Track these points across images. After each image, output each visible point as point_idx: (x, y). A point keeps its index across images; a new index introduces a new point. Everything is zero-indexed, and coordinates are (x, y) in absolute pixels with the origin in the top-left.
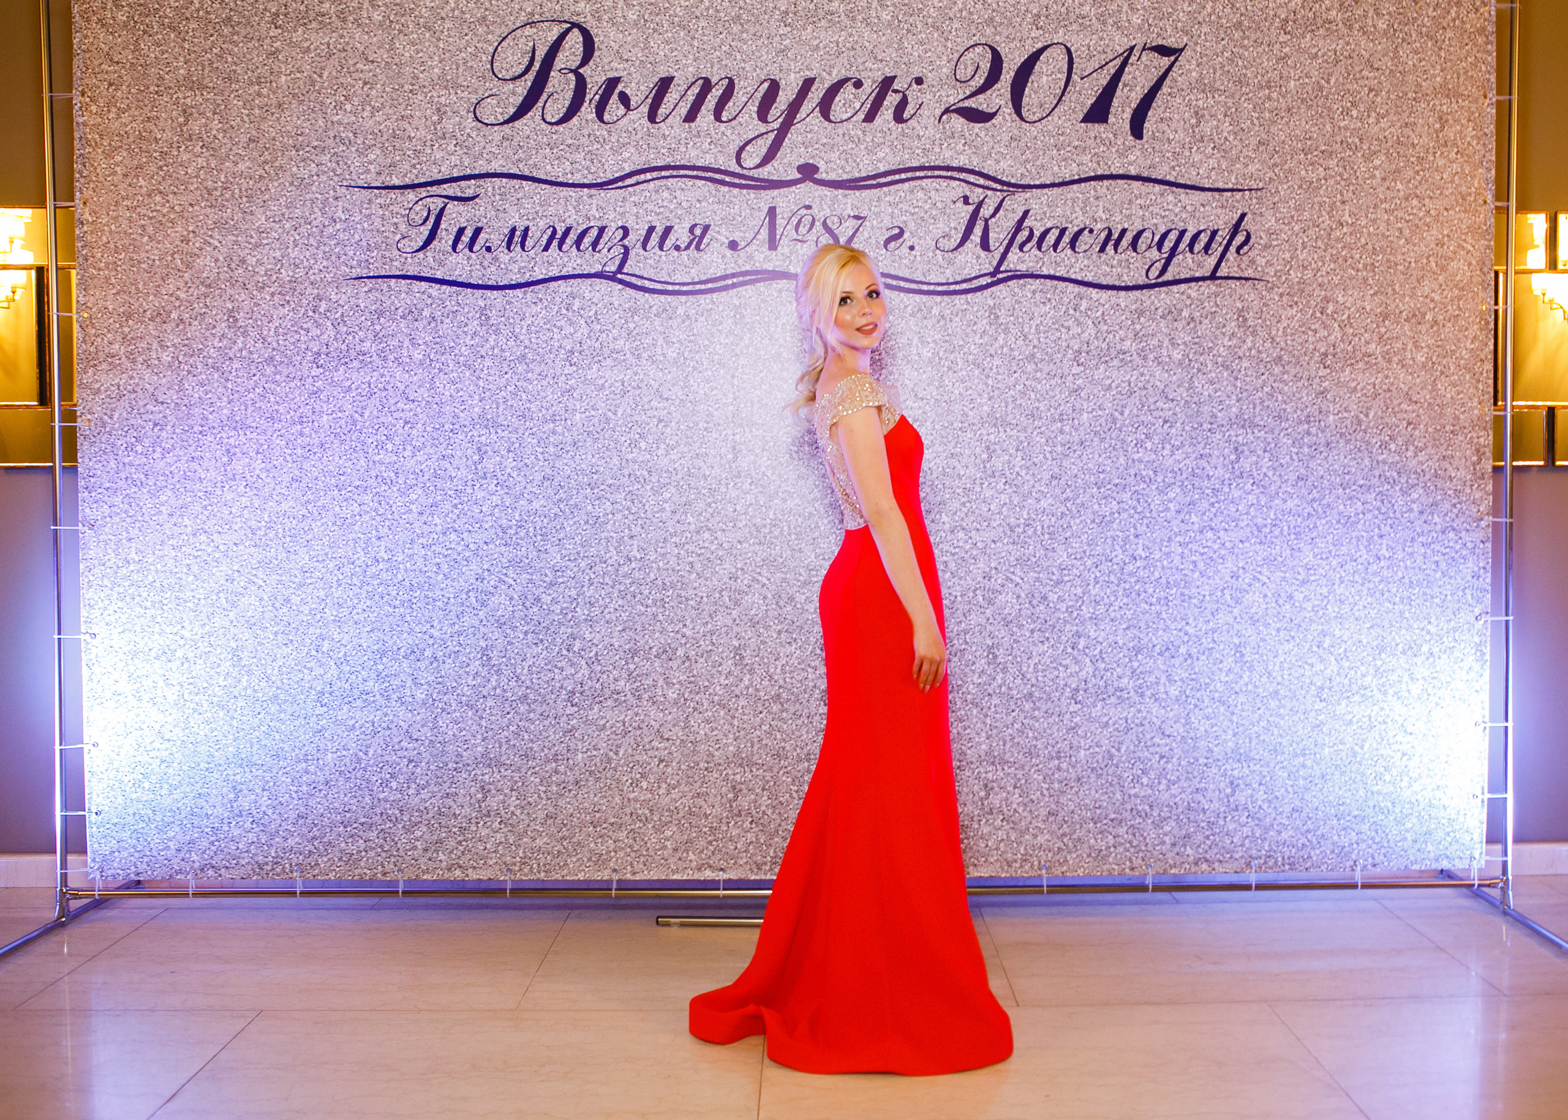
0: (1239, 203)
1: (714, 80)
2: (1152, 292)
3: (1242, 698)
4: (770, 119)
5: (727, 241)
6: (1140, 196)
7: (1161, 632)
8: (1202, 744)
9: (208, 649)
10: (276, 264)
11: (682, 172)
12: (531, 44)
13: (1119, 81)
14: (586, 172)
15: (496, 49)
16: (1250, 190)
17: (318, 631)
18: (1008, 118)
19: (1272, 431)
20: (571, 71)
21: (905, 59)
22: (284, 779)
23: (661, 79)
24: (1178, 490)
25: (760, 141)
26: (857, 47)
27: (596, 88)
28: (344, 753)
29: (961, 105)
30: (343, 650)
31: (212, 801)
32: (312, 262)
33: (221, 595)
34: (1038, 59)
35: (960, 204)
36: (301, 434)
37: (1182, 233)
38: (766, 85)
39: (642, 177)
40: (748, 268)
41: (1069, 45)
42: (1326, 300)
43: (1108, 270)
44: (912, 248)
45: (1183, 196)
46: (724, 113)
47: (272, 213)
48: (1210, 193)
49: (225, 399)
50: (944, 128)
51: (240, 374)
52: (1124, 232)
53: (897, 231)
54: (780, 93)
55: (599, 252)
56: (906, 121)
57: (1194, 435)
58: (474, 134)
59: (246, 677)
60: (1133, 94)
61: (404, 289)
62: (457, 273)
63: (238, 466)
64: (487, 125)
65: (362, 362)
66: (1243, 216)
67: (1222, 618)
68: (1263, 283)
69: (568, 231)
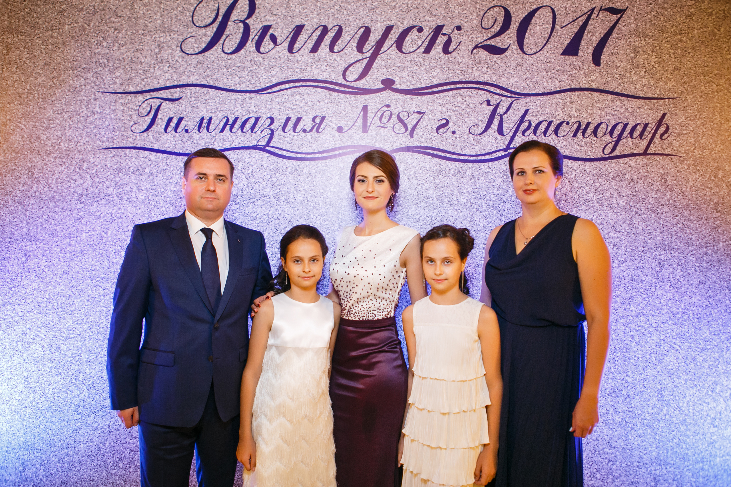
0: (662, 107)
1: (329, 27)
2: (606, 163)
3: (662, 424)
4: (364, 50)
5: (336, 127)
6: (599, 102)
7: (610, 381)
8: (636, 453)
9: (10, 376)
10: (58, 140)
11: (309, 84)
12: (217, 5)
13: (585, 29)
14: (248, 83)
15: (195, 8)
16: (669, 98)
17: (77, 367)
18: (515, 51)
19: (683, 252)
20: (241, 21)
21: (450, 15)
22: (53, 459)
23: (297, 26)
24: (622, 290)
25: (358, 65)
26: (420, 7)
27: (256, 32)
28: (91, 444)
29: (485, 43)
30: (92, 380)
31: (9, 471)
32: (80, 138)
33: (19, 343)
34: (534, 15)
35: (484, 105)
36: (70, 245)
37: (626, 125)
38: (362, 30)
39: (283, 87)
40: (349, 144)
41: (553, 7)
42: (718, 168)
43: (579, 148)
44: (454, 132)
45: (626, 102)
46: (336, 47)
47: (57, 109)
48: (643, 100)
49: (25, 222)
50: (475, 58)
51: (34, 207)
52: (588, 124)
53: (444, 122)
54: (371, 35)
55: (255, 133)
56: (451, 53)
57: (633, 254)
58: (180, 60)
59: (32, 395)
60: (594, 38)
61: (135, 155)
62: (167, 146)
63: (31, 264)
64: (188, 54)
65: (107, 200)
66: (664, 115)
67: (650, 372)
68: (677, 158)
69: (236, 119)
